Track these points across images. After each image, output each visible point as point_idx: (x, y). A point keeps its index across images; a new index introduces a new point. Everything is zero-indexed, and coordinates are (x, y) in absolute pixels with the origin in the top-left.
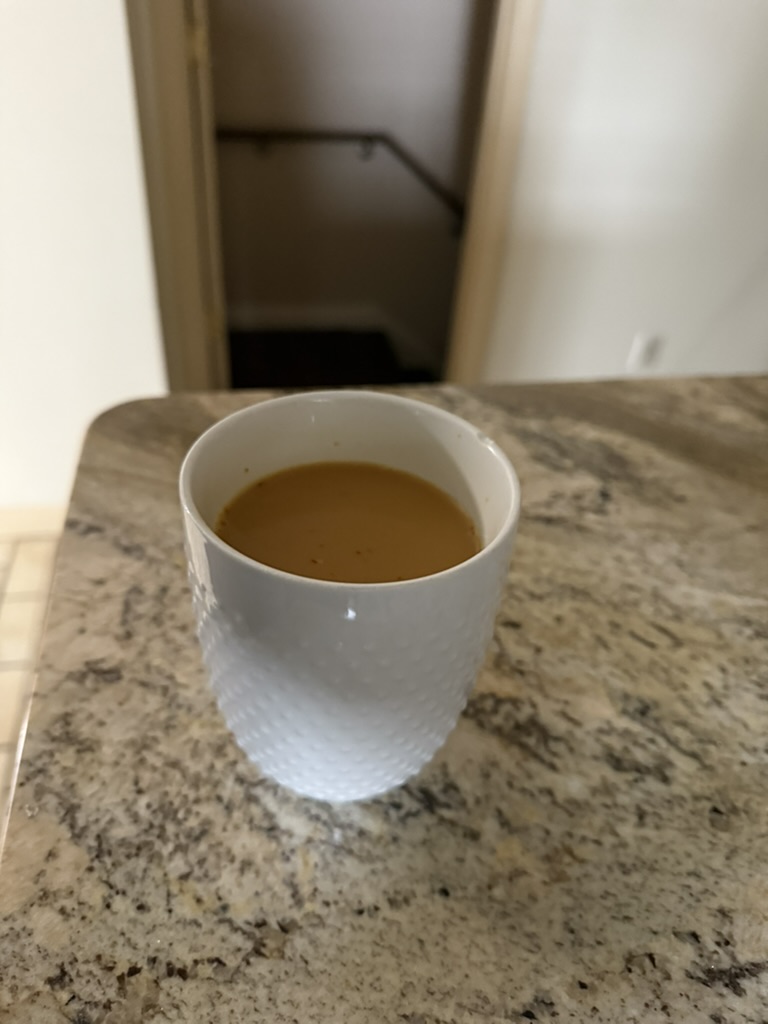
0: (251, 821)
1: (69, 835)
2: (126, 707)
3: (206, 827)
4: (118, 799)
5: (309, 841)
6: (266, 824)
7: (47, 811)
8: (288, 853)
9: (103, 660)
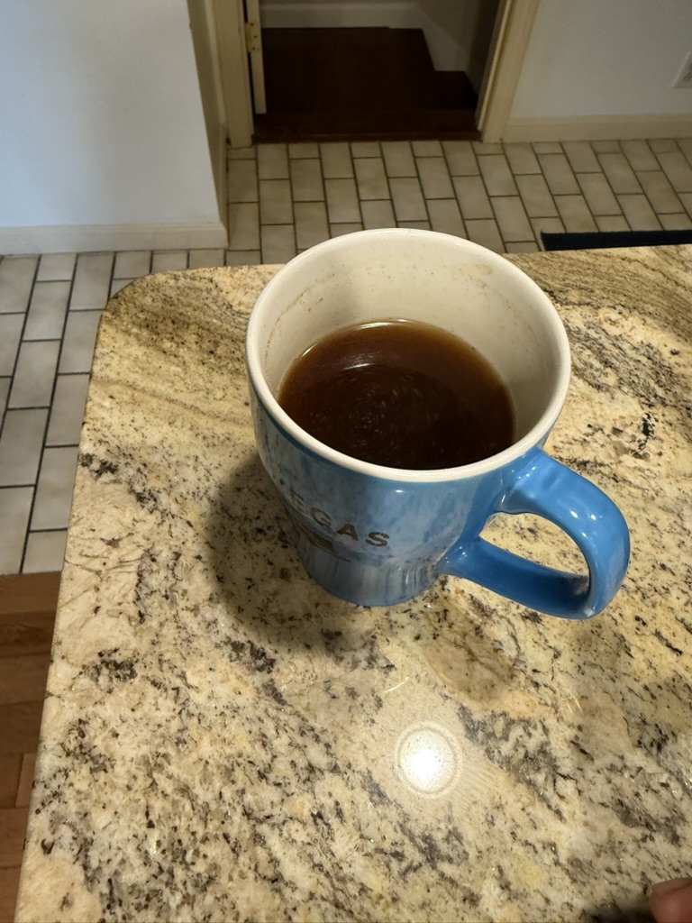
0: (256, 869)
1: (82, 878)
2: (138, 714)
3: (213, 874)
4: (128, 834)
5: (312, 896)
6: (270, 873)
7: (61, 847)
8: (290, 913)
9: (116, 650)
